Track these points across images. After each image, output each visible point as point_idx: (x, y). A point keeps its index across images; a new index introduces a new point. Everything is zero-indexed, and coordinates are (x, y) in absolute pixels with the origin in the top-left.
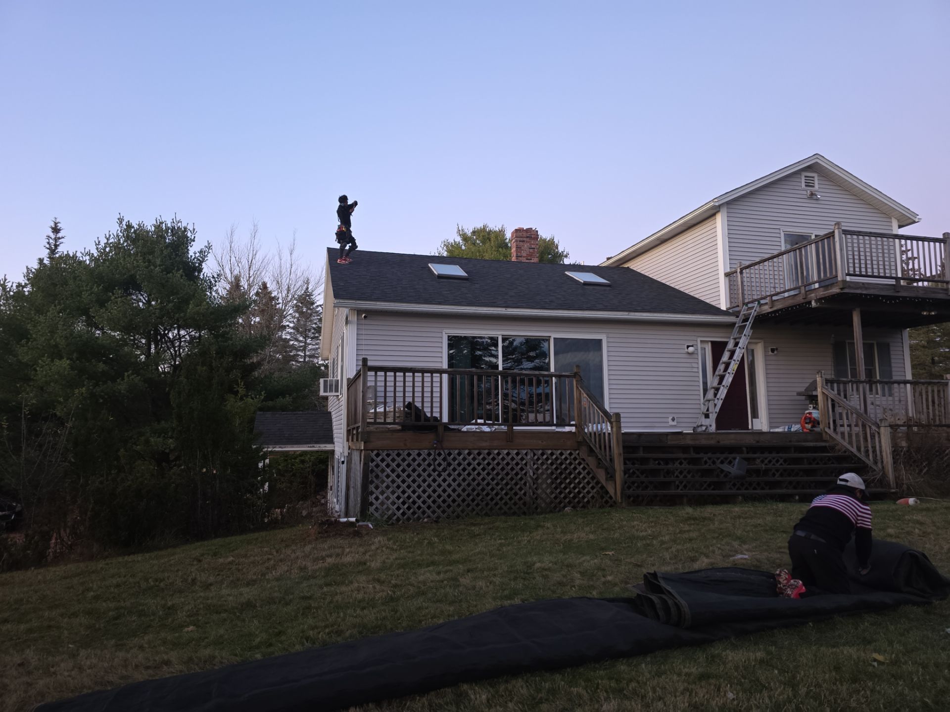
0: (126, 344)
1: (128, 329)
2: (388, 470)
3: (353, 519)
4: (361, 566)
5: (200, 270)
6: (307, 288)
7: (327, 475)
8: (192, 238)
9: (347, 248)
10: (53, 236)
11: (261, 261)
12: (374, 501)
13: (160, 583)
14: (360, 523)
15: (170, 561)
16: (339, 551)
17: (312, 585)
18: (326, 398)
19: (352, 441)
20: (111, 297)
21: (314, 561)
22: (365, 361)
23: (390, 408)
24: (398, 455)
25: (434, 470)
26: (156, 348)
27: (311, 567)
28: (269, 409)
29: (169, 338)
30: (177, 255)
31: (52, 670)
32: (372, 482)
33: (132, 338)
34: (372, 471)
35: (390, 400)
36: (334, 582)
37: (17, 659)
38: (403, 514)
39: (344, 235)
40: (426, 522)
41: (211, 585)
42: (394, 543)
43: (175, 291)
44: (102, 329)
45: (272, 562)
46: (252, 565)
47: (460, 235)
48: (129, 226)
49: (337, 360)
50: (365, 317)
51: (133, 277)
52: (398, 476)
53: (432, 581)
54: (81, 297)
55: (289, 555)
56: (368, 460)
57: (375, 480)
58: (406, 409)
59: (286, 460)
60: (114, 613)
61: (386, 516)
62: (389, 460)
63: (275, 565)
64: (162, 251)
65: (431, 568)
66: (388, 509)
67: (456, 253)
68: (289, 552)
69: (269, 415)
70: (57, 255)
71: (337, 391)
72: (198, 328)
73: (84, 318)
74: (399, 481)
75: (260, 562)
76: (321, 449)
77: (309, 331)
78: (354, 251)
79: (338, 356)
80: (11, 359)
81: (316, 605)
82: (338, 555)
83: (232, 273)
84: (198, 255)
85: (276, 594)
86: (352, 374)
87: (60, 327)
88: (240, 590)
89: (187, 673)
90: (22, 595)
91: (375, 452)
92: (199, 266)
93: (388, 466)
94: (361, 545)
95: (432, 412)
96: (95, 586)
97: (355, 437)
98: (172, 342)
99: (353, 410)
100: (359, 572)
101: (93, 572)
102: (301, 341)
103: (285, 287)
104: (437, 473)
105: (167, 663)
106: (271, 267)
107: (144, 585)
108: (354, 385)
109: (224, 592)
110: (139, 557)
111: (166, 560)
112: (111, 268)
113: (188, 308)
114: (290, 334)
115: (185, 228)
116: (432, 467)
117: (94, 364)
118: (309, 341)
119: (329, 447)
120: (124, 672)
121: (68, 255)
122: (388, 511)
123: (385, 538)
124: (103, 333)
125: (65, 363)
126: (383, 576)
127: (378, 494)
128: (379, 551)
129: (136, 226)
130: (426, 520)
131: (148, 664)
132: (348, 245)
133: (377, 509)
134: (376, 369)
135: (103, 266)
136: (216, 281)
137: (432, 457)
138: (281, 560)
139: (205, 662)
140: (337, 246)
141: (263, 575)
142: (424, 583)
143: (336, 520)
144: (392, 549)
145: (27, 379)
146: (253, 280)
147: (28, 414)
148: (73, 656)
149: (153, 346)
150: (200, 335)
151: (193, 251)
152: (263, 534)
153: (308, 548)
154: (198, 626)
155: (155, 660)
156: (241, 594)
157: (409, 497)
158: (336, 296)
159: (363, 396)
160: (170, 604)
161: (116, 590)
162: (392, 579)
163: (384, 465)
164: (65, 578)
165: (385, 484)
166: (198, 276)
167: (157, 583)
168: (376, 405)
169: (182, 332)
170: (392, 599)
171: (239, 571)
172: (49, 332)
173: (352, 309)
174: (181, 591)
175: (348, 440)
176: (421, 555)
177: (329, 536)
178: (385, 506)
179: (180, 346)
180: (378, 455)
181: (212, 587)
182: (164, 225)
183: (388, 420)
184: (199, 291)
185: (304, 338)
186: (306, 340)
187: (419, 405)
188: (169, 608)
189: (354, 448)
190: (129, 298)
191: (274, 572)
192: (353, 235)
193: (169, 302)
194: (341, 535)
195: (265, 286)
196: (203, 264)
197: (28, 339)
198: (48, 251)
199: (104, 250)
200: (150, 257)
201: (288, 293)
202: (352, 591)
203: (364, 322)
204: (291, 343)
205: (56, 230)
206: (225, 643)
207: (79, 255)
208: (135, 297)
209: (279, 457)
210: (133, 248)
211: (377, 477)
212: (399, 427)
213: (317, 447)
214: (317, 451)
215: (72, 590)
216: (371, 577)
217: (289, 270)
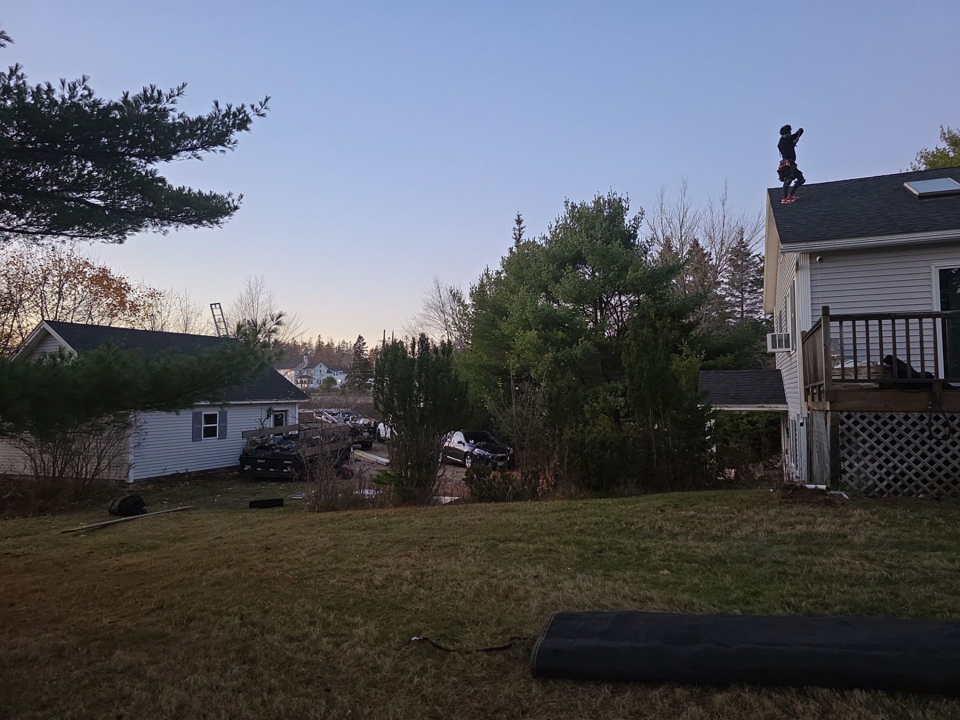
0: (577, 314)
1: (579, 300)
2: (864, 435)
3: (824, 487)
4: (841, 540)
5: (636, 236)
6: (742, 239)
7: (780, 438)
8: (627, 207)
9: (793, 184)
10: (517, 228)
11: (692, 218)
12: (848, 469)
13: (631, 526)
14: (832, 492)
15: (636, 507)
16: (811, 519)
17: (784, 551)
18: (773, 354)
19: (813, 400)
20: (563, 273)
21: (782, 526)
22: (826, 310)
23: (863, 362)
24: (877, 418)
25: (930, 437)
26: (601, 315)
27: (779, 532)
28: (711, 368)
29: (611, 304)
30: (614, 226)
31: (559, 586)
32: (843, 447)
33: (582, 307)
34: (843, 435)
35: (862, 353)
36: (810, 551)
37: (533, 572)
38: (889, 486)
39: (789, 171)
40: (921, 499)
41: (677, 534)
42: (881, 518)
43: (615, 260)
44: (558, 302)
45: (735, 521)
46: (714, 522)
47: (946, 139)
48: (574, 207)
49: (786, 311)
50: (820, 260)
51: (579, 252)
52: (879, 442)
53: (944, 569)
54: (541, 277)
55: (752, 517)
56: (836, 423)
57: (847, 445)
58: (884, 364)
59: (733, 420)
60: (597, 547)
61: (865, 487)
62: (864, 423)
63: (738, 525)
64: (602, 224)
65: (939, 553)
66: (867, 479)
67: (941, 163)
68: (751, 513)
69: (711, 373)
70: (521, 243)
71: (787, 346)
72: (637, 293)
73: (543, 294)
74: (880, 448)
75: (723, 520)
76: (772, 409)
77: (746, 284)
78: (800, 187)
79: (786, 307)
80: (497, 333)
81: (793, 571)
82: (809, 523)
83: (663, 235)
84: (633, 222)
85: (745, 554)
86: (808, 327)
87: (528, 303)
88: (707, 543)
89: (669, 612)
90: (527, 521)
91: (845, 414)
92: (634, 233)
93: (863, 429)
94: (835, 516)
95: (923, 367)
96: (579, 522)
97: (816, 397)
98: (614, 307)
99: (812, 366)
100: (839, 545)
101: (575, 509)
102: (737, 297)
103: (718, 240)
104: (934, 440)
105: (651, 599)
106: (702, 223)
107: (618, 527)
108: (811, 338)
109: (692, 543)
110: (609, 501)
111: (632, 506)
112: (562, 247)
113: (627, 274)
114: (725, 289)
115: (620, 199)
116: (927, 433)
117: (555, 332)
118: (746, 295)
119: (781, 408)
120: (615, 599)
121: (529, 241)
122: (867, 482)
123: (868, 512)
124: (559, 305)
125: (534, 333)
126: (871, 553)
127: (852, 461)
128: (860, 525)
129: (579, 206)
130: (921, 496)
131: (634, 597)
132: (793, 182)
133: (851, 478)
134: (841, 318)
135: (555, 246)
136: (650, 246)
137: (925, 421)
138: (744, 521)
139: (685, 606)
140: (781, 185)
141: (728, 532)
142: (932, 569)
143: (802, 486)
144: (880, 525)
145: (509, 348)
146: (685, 238)
147: (515, 376)
148: (573, 578)
149: (599, 314)
150: (639, 299)
151: (628, 219)
152: (721, 492)
153: (772, 512)
154: (672, 571)
155: (640, 595)
156: (709, 548)
157: (895, 467)
158: (783, 240)
159: (825, 350)
160: (643, 546)
161: (595, 527)
162: (885, 559)
163: (858, 428)
164: (555, 512)
165: (861, 451)
166: (634, 244)
167: (629, 526)
168: (843, 359)
169: (623, 298)
170: (888, 581)
171: (702, 525)
172: (521, 308)
173: (804, 253)
174: (651, 537)
175: (806, 400)
176: (922, 535)
177: (794, 502)
178: (862, 476)
179: (622, 312)
180: (849, 417)
181: (679, 537)
182: (601, 200)
183: (860, 377)
184: (636, 257)
185: (741, 293)
186: (742, 294)
187: (903, 359)
188: (643, 550)
189: (816, 409)
190: (577, 272)
191: (738, 531)
192: (799, 168)
193: (611, 271)
194: (809, 502)
195: (696, 243)
196: (638, 231)
197: (507, 316)
198: (515, 240)
199: (555, 232)
200: (592, 232)
201: (722, 246)
202: (834, 564)
203: (818, 265)
204: (727, 299)
205: (519, 222)
206: (701, 592)
207: (537, 240)
208: (581, 271)
209: (723, 416)
210: (577, 226)
211: (849, 441)
212: (876, 386)
213: (767, 408)
214: (766, 412)
215: (561, 522)
216: (855, 553)
217: (722, 222)
